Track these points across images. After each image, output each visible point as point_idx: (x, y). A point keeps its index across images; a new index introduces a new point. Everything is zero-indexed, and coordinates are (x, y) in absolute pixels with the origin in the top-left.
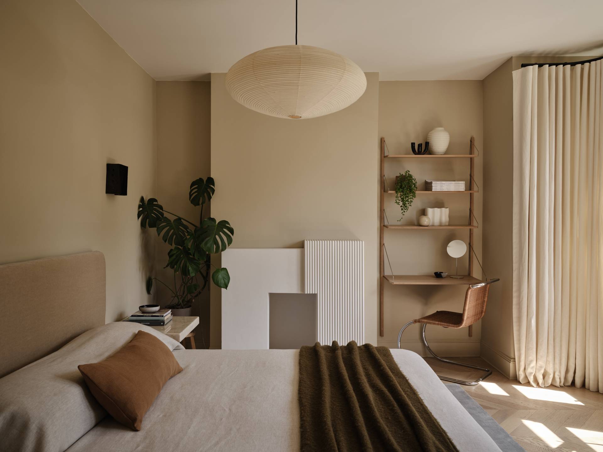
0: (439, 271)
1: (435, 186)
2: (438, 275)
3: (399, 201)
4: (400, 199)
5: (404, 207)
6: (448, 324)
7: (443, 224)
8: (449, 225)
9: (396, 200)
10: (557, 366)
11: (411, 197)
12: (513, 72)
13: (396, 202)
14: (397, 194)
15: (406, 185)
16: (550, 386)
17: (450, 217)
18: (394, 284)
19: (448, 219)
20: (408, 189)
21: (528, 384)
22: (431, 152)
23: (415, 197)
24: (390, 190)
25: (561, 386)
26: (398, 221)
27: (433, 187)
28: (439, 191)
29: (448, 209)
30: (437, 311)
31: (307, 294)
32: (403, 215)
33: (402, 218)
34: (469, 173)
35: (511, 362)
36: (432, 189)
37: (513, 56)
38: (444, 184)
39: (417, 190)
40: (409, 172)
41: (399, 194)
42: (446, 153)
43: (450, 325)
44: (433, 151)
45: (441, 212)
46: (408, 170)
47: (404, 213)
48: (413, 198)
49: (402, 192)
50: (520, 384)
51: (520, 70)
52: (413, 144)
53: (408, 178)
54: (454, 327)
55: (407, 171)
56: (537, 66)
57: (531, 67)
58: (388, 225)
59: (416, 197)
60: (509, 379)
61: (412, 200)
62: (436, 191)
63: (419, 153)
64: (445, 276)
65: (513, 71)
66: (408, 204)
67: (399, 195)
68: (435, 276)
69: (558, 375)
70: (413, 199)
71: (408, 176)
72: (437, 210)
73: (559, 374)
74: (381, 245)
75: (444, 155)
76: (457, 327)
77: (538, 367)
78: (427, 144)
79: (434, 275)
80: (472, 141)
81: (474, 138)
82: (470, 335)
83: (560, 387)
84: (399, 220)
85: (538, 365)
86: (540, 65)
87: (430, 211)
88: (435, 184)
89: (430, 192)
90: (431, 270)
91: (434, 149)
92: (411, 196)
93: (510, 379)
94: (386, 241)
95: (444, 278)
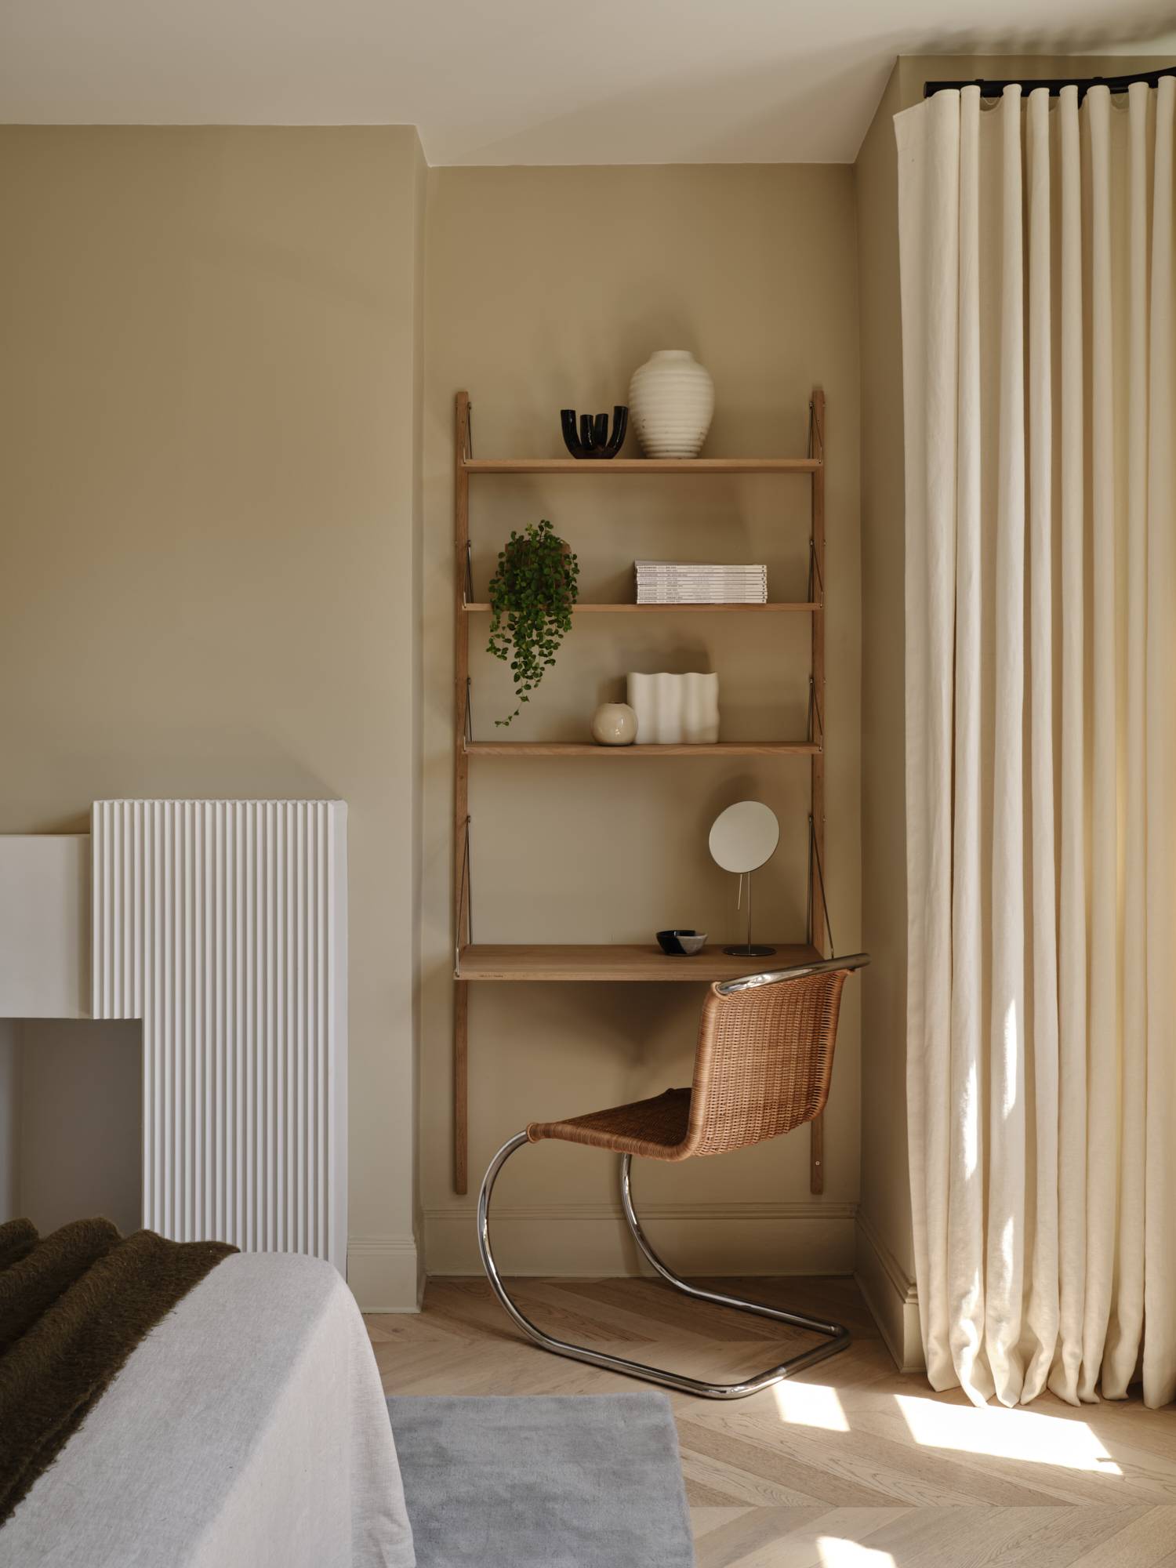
1: (646, 585)
2: (669, 944)
3: (507, 645)
4: (510, 634)
5: (526, 669)
6: (644, 1144)
7: (694, 739)
8: (720, 742)
9: (491, 642)
10: (1070, 1319)
11: (554, 627)
12: (894, 117)
13: (493, 649)
14: (495, 617)
15: (532, 579)
16: (1039, 1397)
17: (722, 708)
18: (462, 978)
19: (712, 717)
20: (540, 597)
21: (955, 1395)
22: (645, 450)
23: (567, 626)
24: (467, 602)
25: (1082, 1401)
26: (497, 723)
27: (640, 589)
28: (665, 602)
30: (670, 1092)
31: (101, 1021)
33: (517, 713)
34: (807, 535)
35: (907, 1300)
36: (637, 596)
37: (900, 55)
38: (685, 575)
39: (577, 597)
40: (551, 527)
41: (506, 613)
42: (702, 452)
43: (651, 1146)
44: (650, 446)
45: (685, 688)
46: (546, 520)
47: (525, 693)
48: (561, 631)
49: (518, 606)
50: (930, 1393)
51: (919, 106)
52: (568, 416)
53: (540, 552)
54: (661, 1155)
55: (544, 525)
56: (975, 90)
59: (571, 628)
60: (899, 1372)
61: (555, 639)
62: (652, 602)
63: (593, 451)
64: (695, 947)
65: (895, 113)
66: (542, 654)
67: (505, 619)
68: (661, 949)
69: (1073, 1355)
70: (561, 636)
71: (542, 545)
72: (669, 682)
73: (1078, 1351)
74: (461, 823)
75: (694, 458)
76: (671, 1156)
77: (989, 1322)
78: (621, 413)
79: (656, 942)
80: (817, 404)
81: (825, 395)
82: (817, 1185)
83: (1078, 1403)
84: (505, 718)
85: (991, 1312)
86: (992, 90)
87: (640, 683)
88: (650, 574)
89: (629, 608)
90: (645, 927)
91: (652, 437)
92: (551, 622)
93: (905, 1369)
94: (478, 807)
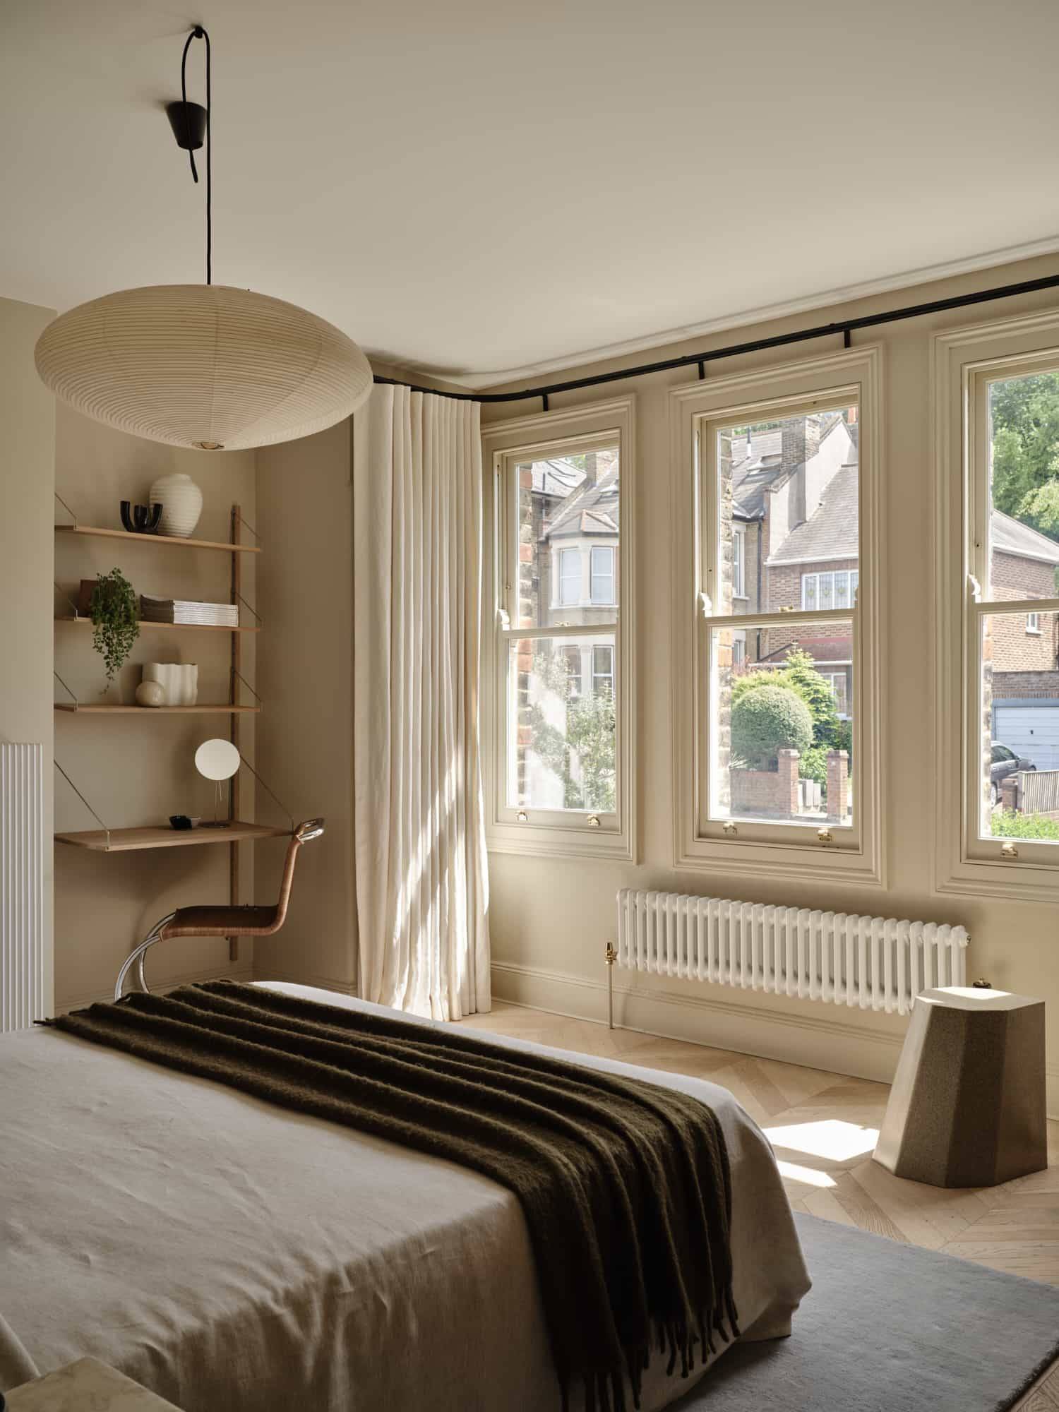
0: (179, 813)
1: (179, 612)
2: (179, 824)
3: (101, 644)
4: (103, 638)
5: (113, 659)
7: (186, 704)
8: (197, 706)
9: (93, 641)
11: (129, 635)
14: (95, 627)
17: (199, 686)
18: (109, 850)
19: (196, 691)
20: (122, 616)
23: (136, 635)
24: (78, 616)
27: (175, 614)
28: (186, 623)
29: (196, 667)
30: (177, 910)
32: (110, 678)
33: (107, 687)
36: (173, 618)
38: (197, 607)
40: (120, 572)
41: (102, 625)
42: (196, 536)
44: (169, 529)
45: (183, 671)
46: (118, 568)
47: (111, 672)
48: (133, 638)
49: (110, 621)
52: (125, 505)
55: (115, 571)
57: (392, 387)
58: (76, 704)
61: (130, 642)
62: (183, 623)
63: (141, 528)
64: (198, 824)
66: (122, 651)
67: (101, 630)
70: (133, 640)
71: (117, 583)
72: (175, 669)
75: (187, 538)
76: (267, 931)
78: (157, 509)
80: (235, 513)
81: (239, 507)
87: (160, 670)
88: (180, 606)
89: (167, 625)
91: (174, 524)
92: (128, 632)
95: (195, 829)
